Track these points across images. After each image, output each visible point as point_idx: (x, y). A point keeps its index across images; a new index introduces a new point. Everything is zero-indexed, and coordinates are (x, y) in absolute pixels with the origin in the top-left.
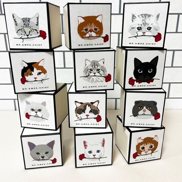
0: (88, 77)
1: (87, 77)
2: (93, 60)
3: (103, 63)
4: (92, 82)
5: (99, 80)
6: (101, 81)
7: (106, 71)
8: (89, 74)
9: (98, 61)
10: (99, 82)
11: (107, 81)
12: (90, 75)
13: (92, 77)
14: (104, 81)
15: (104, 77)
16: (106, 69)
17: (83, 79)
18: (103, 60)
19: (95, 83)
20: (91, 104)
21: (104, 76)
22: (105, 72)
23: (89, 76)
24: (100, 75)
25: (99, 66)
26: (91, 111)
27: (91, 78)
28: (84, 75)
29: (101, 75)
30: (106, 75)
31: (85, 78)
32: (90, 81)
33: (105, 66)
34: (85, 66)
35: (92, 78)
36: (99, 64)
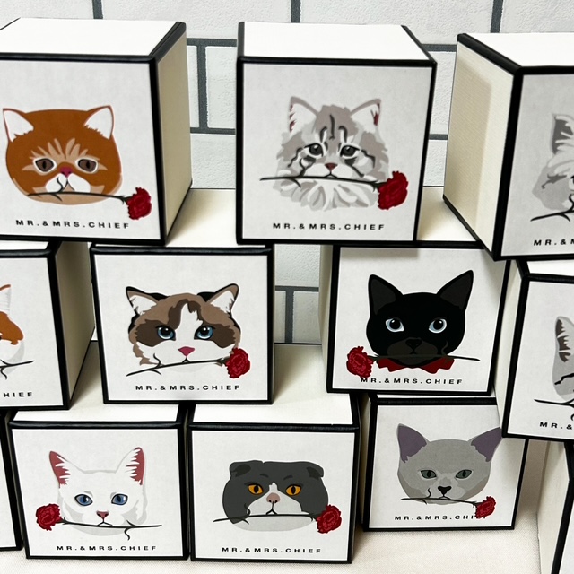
0: (301, 181)
1: (292, 179)
2: (328, 104)
3: (372, 120)
4: (314, 204)
5: (352, 199)
6: (360, 203)
7: (386, 159)
8: (304, 169)
9: (351, 109)
10: (348, 204)
11: (385, 203)
12: (308, 172)
13: (315, 183)
14: (372, 204)
15: (372, 184)
16: (386, 147)
17: (275, 187)
18: (374, 108)
19: (328, 208)
20: (200, 301)
21: (372, 179)
22: (382, 162)
23: (301, 175)
24: (356, 177)
25: (355, 131)
26: (200, 333)
27: (310, 186)
28: (278, 169)
29: (362, 175)
30: (383, 174)
31: (283, 184)
32: (309, 200)
33: (383, 133)
34: (287, 130)
35: (315, 189)
36: (353, 124)
